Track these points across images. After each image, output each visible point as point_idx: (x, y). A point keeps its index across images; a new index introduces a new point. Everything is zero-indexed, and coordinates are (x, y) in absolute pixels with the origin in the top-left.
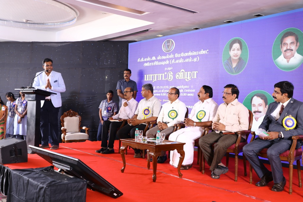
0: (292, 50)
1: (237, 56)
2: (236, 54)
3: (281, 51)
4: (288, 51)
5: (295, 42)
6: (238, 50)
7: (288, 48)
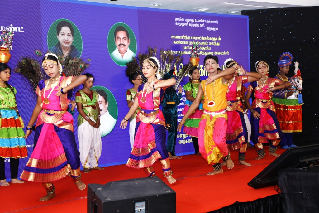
0: (125, 45)
1: (68, 43)
2: (67, 40)
3: (116, 44)
4: (122, 46)
5: (127, 38)
6: (69, 35)
7: (122, 43)
